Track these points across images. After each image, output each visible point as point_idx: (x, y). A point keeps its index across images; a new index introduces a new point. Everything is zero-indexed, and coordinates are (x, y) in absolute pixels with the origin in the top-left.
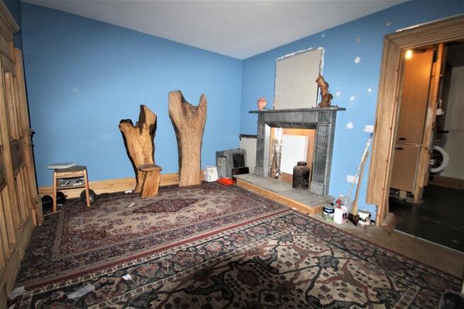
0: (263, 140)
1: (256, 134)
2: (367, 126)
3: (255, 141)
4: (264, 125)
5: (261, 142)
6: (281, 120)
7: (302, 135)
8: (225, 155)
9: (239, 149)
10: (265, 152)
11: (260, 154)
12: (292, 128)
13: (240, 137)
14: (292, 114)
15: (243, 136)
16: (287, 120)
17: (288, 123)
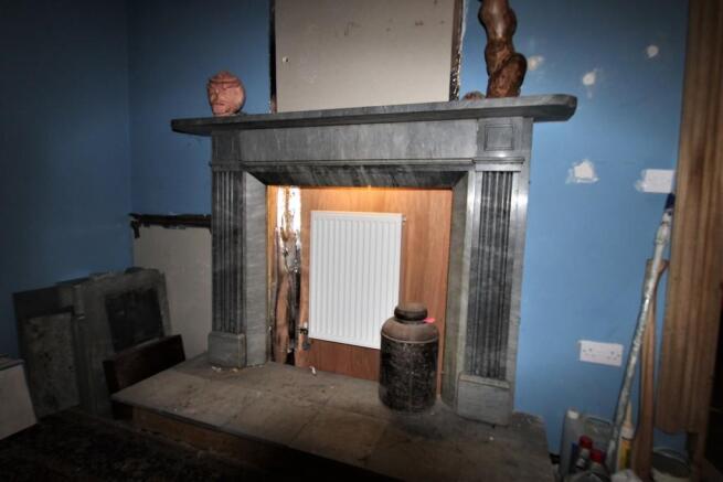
0: (237, 233)
1: (205, 211)
2: (651, 174)
3: (203, 236)
4: (239, 177)
5: (229, 240)
6: (317, 155)
7: (380, 208)
8: (66, 298)
9: (132, 270)
10: (249, 278)
11: (228, 285)
12: (357, 184)
13: (135, 226)
14: (365, 131)
15: (144, 220)
16: (343, 156)
17: (345, 167)
